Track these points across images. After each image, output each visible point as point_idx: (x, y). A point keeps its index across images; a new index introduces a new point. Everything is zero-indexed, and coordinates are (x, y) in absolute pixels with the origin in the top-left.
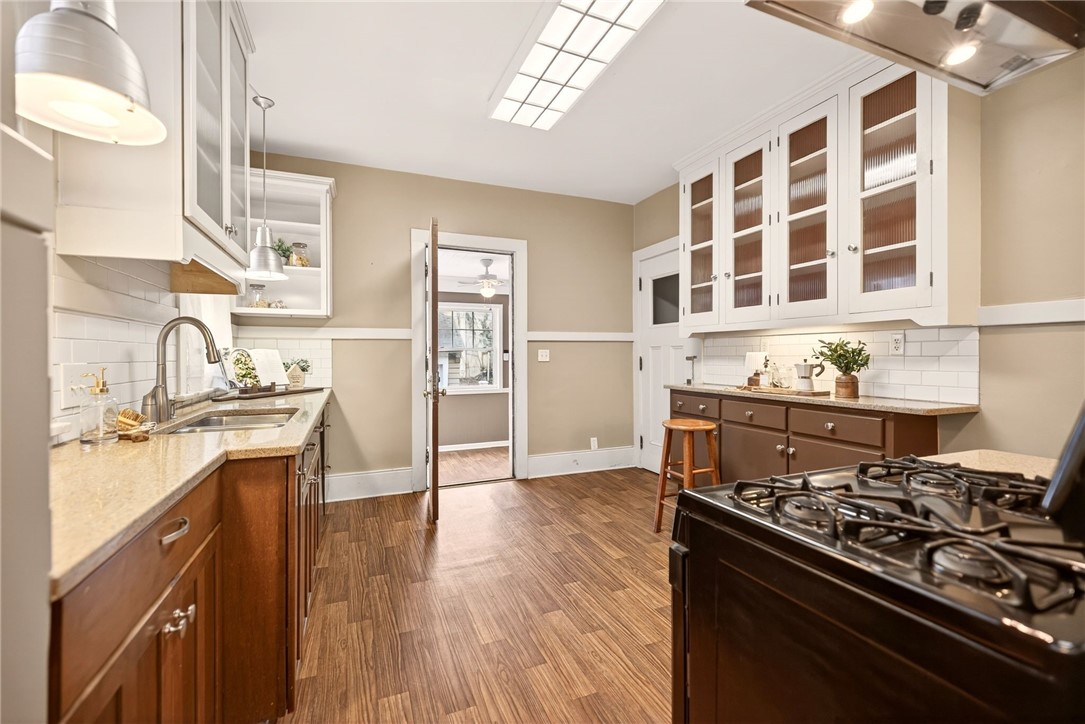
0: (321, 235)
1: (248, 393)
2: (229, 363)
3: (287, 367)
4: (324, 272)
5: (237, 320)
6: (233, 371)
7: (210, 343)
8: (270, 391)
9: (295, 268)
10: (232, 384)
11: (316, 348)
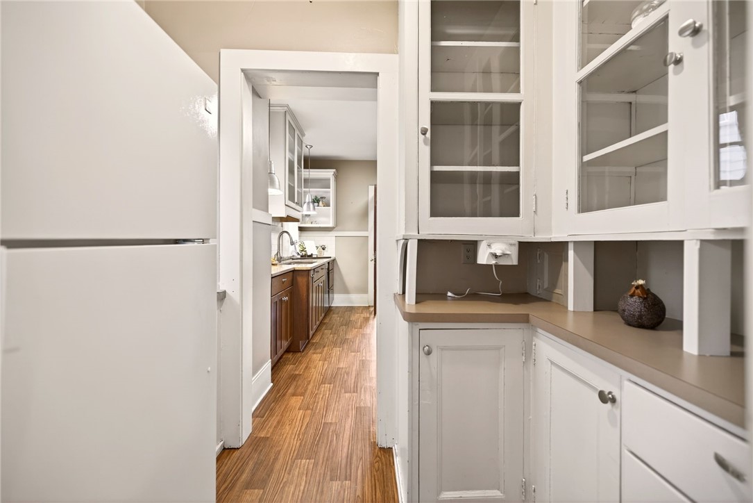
0: (331, 193)
1: (303, 257)
2: (297, 246)
3: (317, 248)
4: (331, 209)
5: (301, 229)
6: (298, 249)
7: (291, 239)
8: (310, 256)
9: (321, 208)
10: (298, 254)
11: (329, 240)
